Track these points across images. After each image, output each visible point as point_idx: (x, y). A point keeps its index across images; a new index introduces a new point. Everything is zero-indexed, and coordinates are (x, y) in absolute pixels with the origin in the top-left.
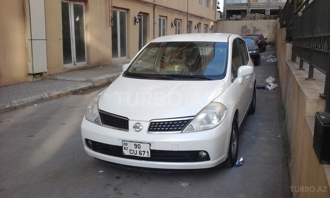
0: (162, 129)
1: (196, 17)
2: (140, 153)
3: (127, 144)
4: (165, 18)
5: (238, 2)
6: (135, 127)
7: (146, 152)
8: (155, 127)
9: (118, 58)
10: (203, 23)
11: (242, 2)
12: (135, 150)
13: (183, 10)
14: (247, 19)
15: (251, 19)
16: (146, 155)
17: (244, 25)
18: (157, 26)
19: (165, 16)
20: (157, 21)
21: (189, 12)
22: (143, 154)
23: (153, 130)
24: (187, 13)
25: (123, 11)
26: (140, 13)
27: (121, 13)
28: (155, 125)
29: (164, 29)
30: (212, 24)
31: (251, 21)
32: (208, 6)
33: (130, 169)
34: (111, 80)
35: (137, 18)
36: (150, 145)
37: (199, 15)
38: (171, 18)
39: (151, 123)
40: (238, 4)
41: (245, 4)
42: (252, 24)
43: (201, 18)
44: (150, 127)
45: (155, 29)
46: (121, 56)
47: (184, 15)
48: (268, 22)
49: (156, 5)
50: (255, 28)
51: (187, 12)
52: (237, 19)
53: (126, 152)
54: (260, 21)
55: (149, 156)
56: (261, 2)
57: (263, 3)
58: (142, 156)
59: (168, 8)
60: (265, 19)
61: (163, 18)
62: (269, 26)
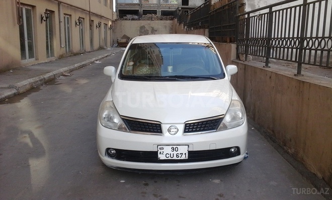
0: (198, 129)
1: (97, 15)
2: (177, 156)
3: (163, 149)
4: (69, 17)
5: (130, 2)
6: (169, 131)
7: (184, 154)
8: (190, 128)
9: (26, 60)
10: (103, 22)
11: (134, 2)
12: (172, 153)
13: (85, 9)
14: (144, 20)
15: (148, 20)
16: (183, 157)
17: (142, 25)
18: (62, 24)
19: (69, 14)
20: (62, 20)
21: (91, 11)
22: (180, 156)
23: (189, 132)
24: (89, 12)
25: (29, 8)
26: (47, 10)
27: (27, 10)
28: (190, 126)
29: (68, 28)
30: (110, 23)
31: (149, 22)
32: (106, 5)
33: (163, 173)
34: (34, 84)
35: (44, 15)
36: (188, 147)
37: (99, 14)
38: (75, 17)
39: (186, 124)
40: (130, 4)
41: (137, 4)
42: (149, 24)
43: (101, 17)
44: (185, 129)
45: (61, 28)
46: (29, 58)
47: (86, 13)
48: (165, 23)
49: (61, 2)
50: (153, 28)
51: (89, 10)
52: (133, 19)
53: (161, 157)
54: (157, 21)
55: (187, 158)
56: (151, 3)
57: (154, 4)
58: (179, 158)
59: (72, 6)
60: (161, 20)
61: (67, 16)
62: (165, 27)
